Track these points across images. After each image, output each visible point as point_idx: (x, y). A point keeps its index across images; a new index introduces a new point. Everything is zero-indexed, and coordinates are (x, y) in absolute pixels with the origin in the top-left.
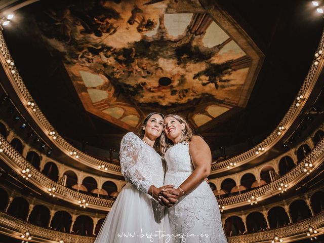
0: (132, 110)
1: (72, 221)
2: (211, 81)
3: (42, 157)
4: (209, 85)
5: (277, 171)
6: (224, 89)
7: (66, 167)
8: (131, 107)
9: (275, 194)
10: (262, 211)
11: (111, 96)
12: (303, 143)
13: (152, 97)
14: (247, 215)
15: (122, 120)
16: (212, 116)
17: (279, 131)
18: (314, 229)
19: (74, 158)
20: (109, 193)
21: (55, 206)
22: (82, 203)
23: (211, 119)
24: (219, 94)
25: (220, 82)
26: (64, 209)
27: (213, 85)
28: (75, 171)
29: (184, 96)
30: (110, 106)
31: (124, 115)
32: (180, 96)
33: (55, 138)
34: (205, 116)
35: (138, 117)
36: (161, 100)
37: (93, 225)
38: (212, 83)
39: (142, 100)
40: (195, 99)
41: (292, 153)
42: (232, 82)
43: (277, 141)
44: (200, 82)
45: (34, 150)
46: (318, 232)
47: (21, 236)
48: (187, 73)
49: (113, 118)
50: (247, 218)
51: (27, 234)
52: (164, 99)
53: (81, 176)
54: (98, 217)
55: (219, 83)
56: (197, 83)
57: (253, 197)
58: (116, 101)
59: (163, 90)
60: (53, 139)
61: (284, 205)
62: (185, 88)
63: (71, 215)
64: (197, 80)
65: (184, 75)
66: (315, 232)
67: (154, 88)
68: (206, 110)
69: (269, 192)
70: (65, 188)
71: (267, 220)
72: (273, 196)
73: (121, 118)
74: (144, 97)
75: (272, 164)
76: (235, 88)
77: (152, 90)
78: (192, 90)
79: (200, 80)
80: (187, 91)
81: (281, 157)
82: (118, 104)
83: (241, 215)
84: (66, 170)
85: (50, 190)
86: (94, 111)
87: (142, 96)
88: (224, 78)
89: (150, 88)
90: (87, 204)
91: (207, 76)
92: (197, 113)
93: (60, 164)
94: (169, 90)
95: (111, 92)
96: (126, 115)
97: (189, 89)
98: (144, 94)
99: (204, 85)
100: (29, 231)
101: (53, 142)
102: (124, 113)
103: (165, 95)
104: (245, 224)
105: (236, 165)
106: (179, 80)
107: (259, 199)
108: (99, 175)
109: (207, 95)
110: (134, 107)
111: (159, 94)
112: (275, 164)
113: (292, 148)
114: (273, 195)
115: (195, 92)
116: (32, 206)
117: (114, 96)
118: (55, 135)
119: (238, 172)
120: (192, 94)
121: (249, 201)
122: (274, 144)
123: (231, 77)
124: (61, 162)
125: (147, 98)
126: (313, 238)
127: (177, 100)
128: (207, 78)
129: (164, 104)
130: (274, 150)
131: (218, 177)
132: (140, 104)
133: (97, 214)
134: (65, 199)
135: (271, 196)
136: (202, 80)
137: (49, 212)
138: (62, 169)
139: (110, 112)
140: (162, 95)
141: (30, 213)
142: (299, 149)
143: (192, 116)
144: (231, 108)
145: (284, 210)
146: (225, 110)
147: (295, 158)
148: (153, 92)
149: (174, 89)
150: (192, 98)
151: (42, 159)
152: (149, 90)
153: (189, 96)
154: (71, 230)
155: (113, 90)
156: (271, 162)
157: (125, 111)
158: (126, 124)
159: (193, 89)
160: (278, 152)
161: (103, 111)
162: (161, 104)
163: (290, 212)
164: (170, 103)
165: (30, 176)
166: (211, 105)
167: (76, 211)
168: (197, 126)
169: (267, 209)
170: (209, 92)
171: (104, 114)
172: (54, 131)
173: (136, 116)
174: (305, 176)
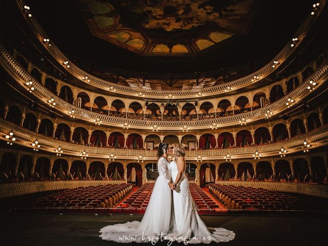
0: (138, 35)
1: (88, 135)
2: (215, 10)
3: (57, 82)
4: (213, 14)
5: (268, 97)
6: (228, 18)
7: (79, 89)
8: (137, 32)
9: (262, 118)
10: (251, 129)
11: (117, 22)
12: (294, 76)
13: (157, 24)
14: (237, 132)
15: (127, 43)
16: (215, 41)
17: (273, 64)
18: (284, 149)
19: (85, 82)
20: (118, 109)
21: (74, 123)
22: (96, 121)
23: (213, 44)
24: (223, 23)
25: (224, 11)
26: (81, 126)
27: (217, 15)
28: (86, 92)
29: (189, 23)
30: (117, 31)
31: (130, 39)
32: (184, 23)
33: (68, 66)
34: (208, 41)
35: (143, 41)
36: (165, 26)
37: (106, 138)
38: (217, 12)
39: (147, 26)
40: (198, 26)
41: (283, 83)
42: (237, 12)
43: (271, 72)
44: (205, 11)
45: (50, 77)
46: (287, 151)
47: (55, 150)
48: (193, 3)
49: (119, 42)
50: (238, 135)
51: (60, 149)
52: (169, 26)
53: (93, 96)
54: (110, 131)
55: (223, 13)
56: (202, 12)
57: (243, 119)
58: (122, 27)
59: (168, 18)
60: (67, 68)
61: (268, 127)
62: (190, 16)
63: (88, 130)
64: (202, 9)
65: (190, 5)
66: (285, 151)
67: (159, 15)
68: (209, 36)
69: (257, 115)
70: (81, 109)
71: (253, 137)
72: (260, 120)
73: (127, 41)
74: (150, 24)
75: (264, 90)
76: (239, 17)
77: (157, 17)
78: (196, 18)
79: (204, 9)
80: (191, 19)
81: (274, 85)
82: (124, 29)
83: (233, 131)
84: (79, 92)
85: (70, 113)
86: (100, 35)
87: (148, 23)
88: (229, 8)
89: (156, 16)
90: (101, 122)
91: (212, 6)
92: (200, 39)
93: (73, 87)
94: (174, 18)
95: (116, 19)
96: (131, 39)
97: (194, 17)
98: (149, 21)
99: (208, 14)
100: (60, 146)
101: (68, 70)
102: (130, 38)
103: (170, 22)
104: (235, 139)
105: (233, 89)
106: (184, 9)
107: (249, 121)
108: (109, 95)
109: (211, 23)
110: (139, 32)
111: (164, 21)
112: (267, 91)
113: (284, 78)
114: (261, 118)
115: (199, 20)
116: (55, 125)
117: (120, 22)
118: (68, 64)
119: (233, 94)
120: (195, 21)
121: (240, 122)
122: (268, 75)
123: (236, 7)
124: (75, 85)
125: (152, 24)
126: (283, 155)
127: (182, 26)
128: (212, 8)
129: (169, 30)
130: (268, 79)
131: (216, 98)
132: (145, 30)
133: (109, 129)
134: (82, 119)
135: (259, 119)
136: (207, 10)
137: (70, 129)
138: (76, 92)
139: (117, 36)
140: (168, 22)
141: (55, 131)
142: (290, 80)
143: (196, 40)
144: (233, 35)
145: (268, 130)
146: (228, 36)
147: (285, 87)
148: (158, 19)
149: (179, 17)
150: (196, 25)
151: (57, 84)
152: (155, 18)
153: (193, 23)
154: (89, 142)
155: (119, 17)
156: (264, 88)
157: (131, 35)
158: (131, 47)
159: (198, 17)
160: (271, 80)
161: (109, 36)
162: (166, 30)
163: (272, 132)
164: (174, 29)
165: (54, 104)
166: (214, 32)
167: (91, 126)
168: (199, 49)
169: (254, 129)
170: (212, 20)
171: (110, 37)
172: (67, 60)
173: (141, 40)
174: (286, 108)
